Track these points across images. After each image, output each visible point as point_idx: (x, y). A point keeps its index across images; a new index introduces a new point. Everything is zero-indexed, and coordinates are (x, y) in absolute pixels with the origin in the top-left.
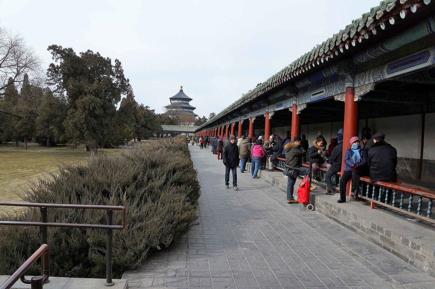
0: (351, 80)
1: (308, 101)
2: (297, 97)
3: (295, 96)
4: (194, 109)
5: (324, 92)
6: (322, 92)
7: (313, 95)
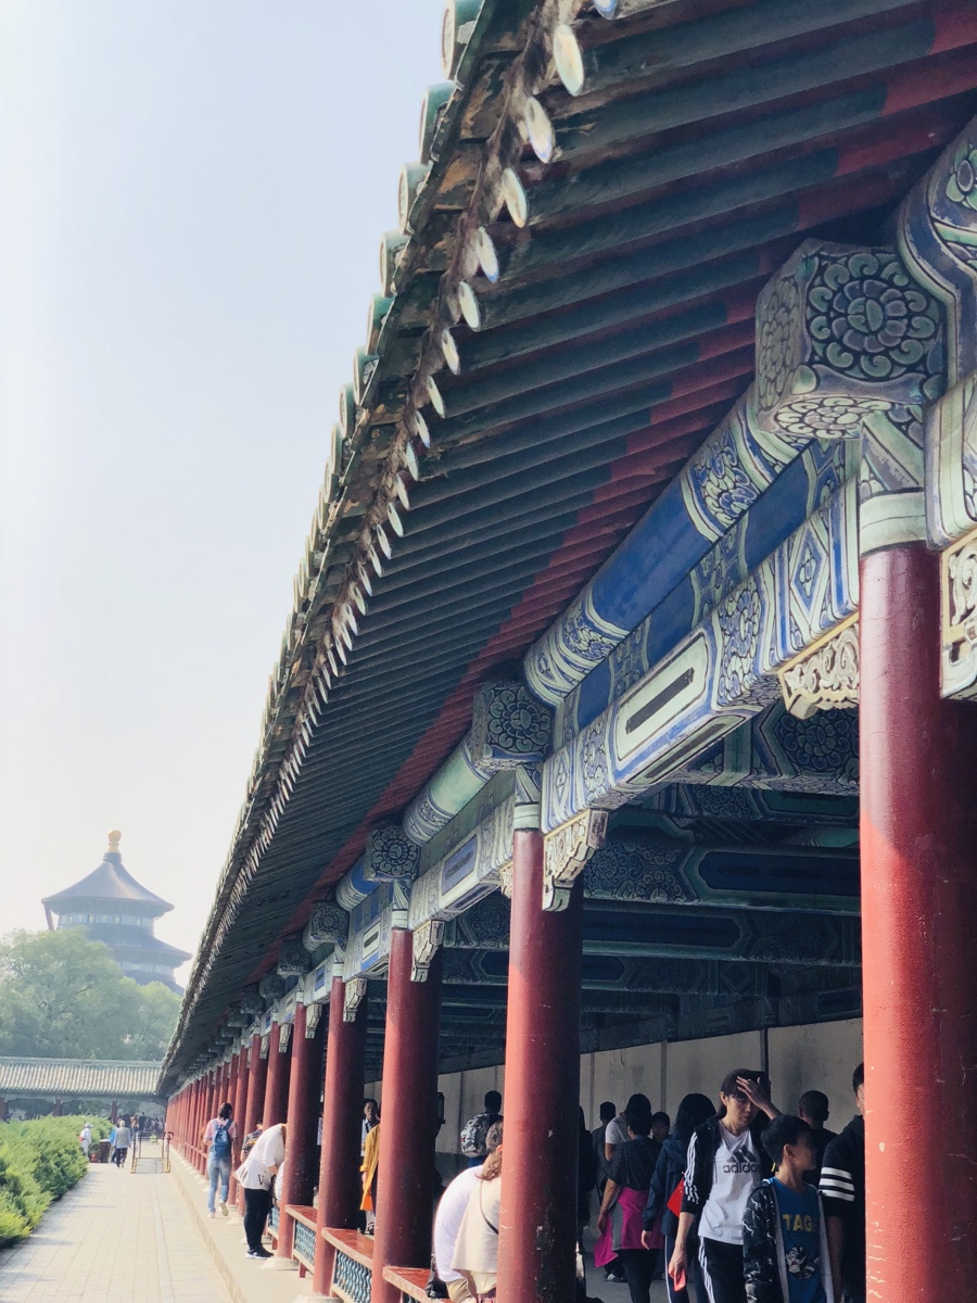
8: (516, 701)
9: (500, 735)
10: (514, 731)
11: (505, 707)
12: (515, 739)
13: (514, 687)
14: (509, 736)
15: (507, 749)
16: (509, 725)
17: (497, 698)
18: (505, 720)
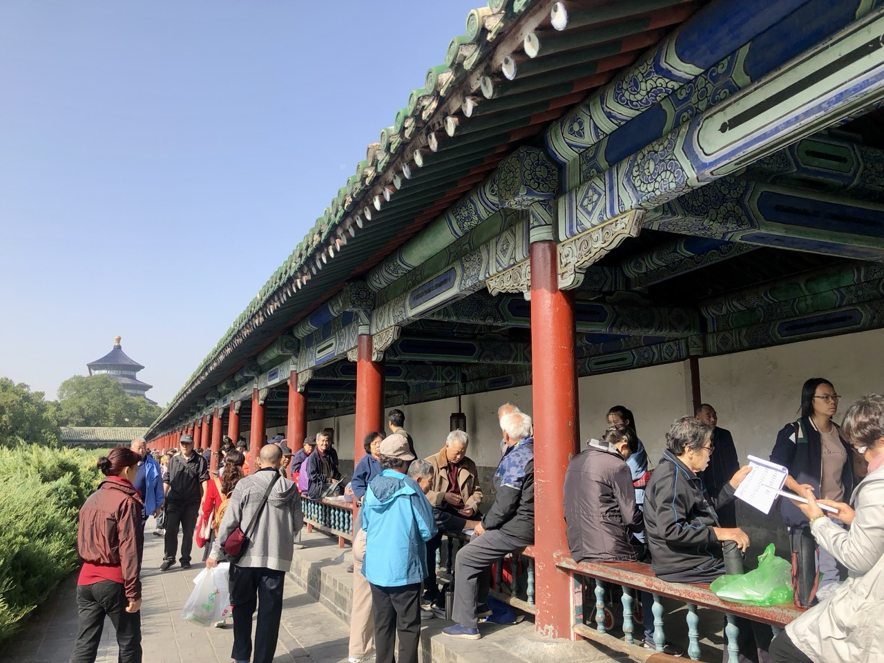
0: (366, 321)
1: (312, 364)
2: (297, 357)
3: (294, 354)
4: (147, 387)
5: (334, 345)
6: (331, 345)
7: (319, 352)
8: (538, 160)
9: (531, 180)
10: (538, 179)
11: (533, 163)
12: (539, 184)
13: (537, 151)
14: (536, 182)
15: (535, 189)
16: (535, 175)
17: (528, 158)
18: (533, 171)
